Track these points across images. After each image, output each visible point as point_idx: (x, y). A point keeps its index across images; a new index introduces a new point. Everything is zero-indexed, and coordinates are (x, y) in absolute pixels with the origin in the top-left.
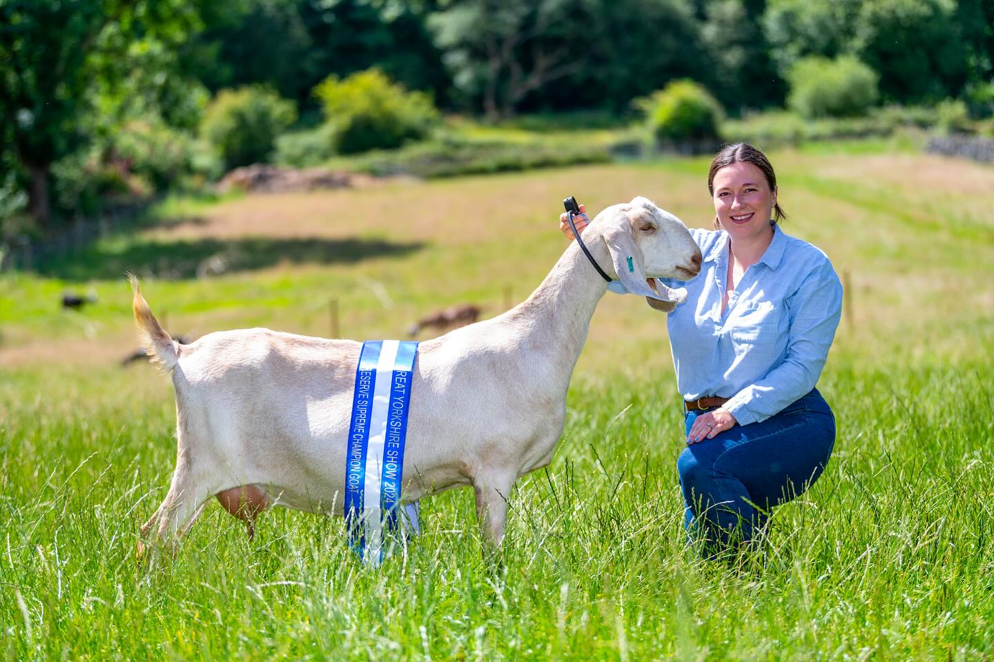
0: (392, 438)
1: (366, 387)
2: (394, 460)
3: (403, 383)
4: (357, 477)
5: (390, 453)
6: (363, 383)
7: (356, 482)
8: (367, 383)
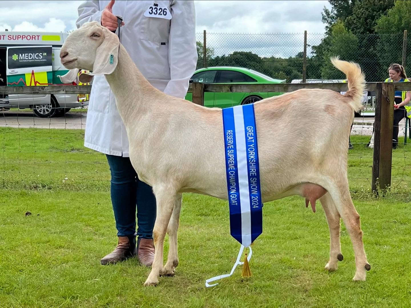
0: (252, 170)
1: (231, 142)
2: (255, 183)
3: (252, 136)
4: (235, 196)
5: (252, 179)
6: (229, 140)
7: (235, 199)
8: (231, 140)
